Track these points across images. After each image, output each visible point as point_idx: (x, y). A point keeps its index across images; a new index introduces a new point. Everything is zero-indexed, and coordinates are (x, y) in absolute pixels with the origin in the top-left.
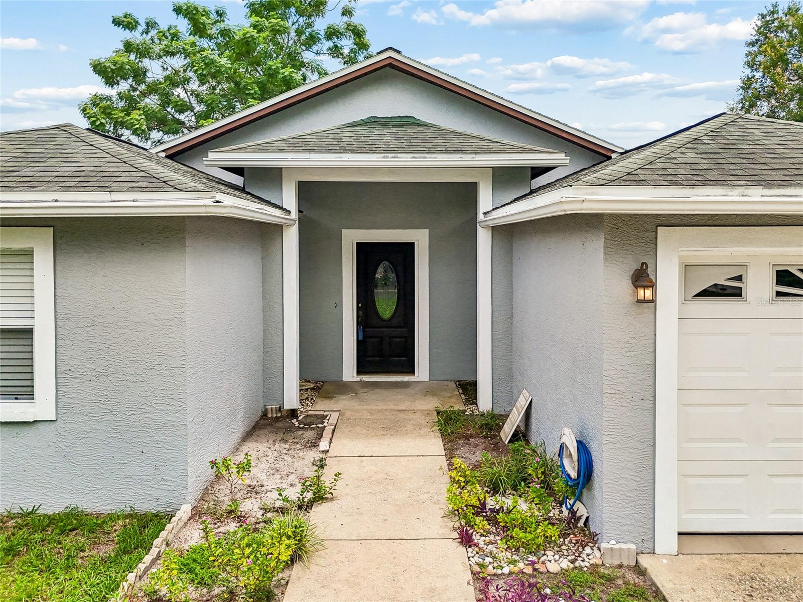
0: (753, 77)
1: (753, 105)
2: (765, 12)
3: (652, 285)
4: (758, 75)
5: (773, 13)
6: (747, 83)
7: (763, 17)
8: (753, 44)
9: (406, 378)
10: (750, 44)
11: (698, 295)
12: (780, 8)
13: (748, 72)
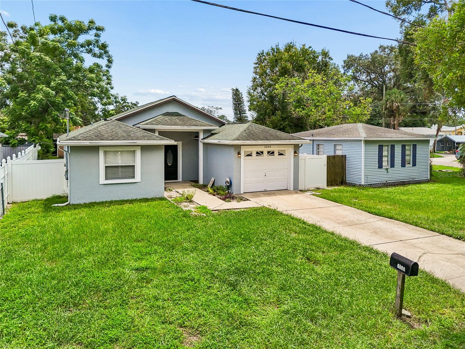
0: (256, 77)
1: (256, 89)
2: (260, 53)
3: (240, 154)
4: (258, 77)
5: (262, 54)
6: (254, 79)
7: (259, 54)
8: (256, 64)
9: (176, 181)
10: (255, 64)
11: (247, 156)
12: (264, 52)
13: (254, 75)
